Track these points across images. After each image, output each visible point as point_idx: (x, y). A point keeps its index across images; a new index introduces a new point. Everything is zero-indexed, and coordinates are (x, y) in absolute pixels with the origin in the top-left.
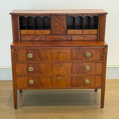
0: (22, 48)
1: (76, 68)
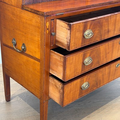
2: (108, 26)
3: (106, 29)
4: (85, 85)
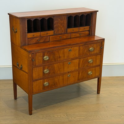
0: (39, 51)
1: (82, 63)
2: (59, 55)
3: (58, 56)
4: (46, 84)
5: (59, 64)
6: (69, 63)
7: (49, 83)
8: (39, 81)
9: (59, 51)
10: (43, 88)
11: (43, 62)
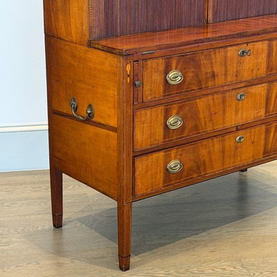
0: (156, 54)
2: (212, 67)
3: (209, 71)
4: (174, 164)
5: (210, 97)
6: (239, 96)
7: (182, 165)
8: (155, 156)
9: (213, 56)
10: (165, 181)
11: (164, 92)
